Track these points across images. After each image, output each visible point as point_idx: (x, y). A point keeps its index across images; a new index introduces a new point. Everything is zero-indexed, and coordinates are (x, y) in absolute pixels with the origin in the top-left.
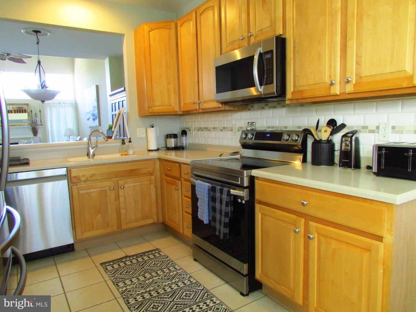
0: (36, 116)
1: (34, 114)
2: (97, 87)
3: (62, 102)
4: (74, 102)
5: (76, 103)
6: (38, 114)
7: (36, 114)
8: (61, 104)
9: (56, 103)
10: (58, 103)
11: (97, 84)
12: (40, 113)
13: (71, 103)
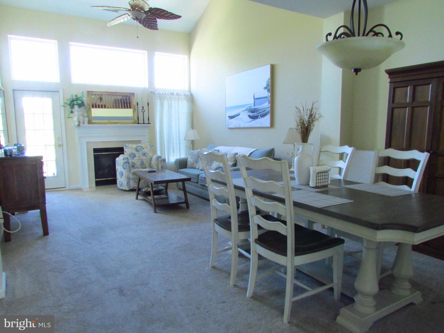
0: (143, 111)
1: (140, 108)
2: (273, 68)
3: (175, 93)
4: (189, 94)
5: (191, 95)
6: (146, 108)
7: (143, 107)
8: (173, 96)
9: (168, 94)
10: (171, 94)
11: (273, 63)
12: (147, 106)
13: (185, 95)
